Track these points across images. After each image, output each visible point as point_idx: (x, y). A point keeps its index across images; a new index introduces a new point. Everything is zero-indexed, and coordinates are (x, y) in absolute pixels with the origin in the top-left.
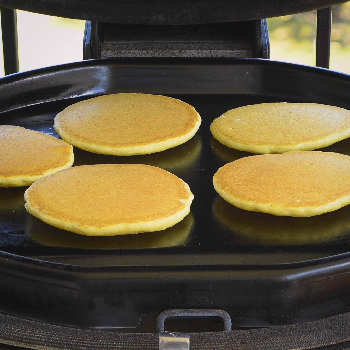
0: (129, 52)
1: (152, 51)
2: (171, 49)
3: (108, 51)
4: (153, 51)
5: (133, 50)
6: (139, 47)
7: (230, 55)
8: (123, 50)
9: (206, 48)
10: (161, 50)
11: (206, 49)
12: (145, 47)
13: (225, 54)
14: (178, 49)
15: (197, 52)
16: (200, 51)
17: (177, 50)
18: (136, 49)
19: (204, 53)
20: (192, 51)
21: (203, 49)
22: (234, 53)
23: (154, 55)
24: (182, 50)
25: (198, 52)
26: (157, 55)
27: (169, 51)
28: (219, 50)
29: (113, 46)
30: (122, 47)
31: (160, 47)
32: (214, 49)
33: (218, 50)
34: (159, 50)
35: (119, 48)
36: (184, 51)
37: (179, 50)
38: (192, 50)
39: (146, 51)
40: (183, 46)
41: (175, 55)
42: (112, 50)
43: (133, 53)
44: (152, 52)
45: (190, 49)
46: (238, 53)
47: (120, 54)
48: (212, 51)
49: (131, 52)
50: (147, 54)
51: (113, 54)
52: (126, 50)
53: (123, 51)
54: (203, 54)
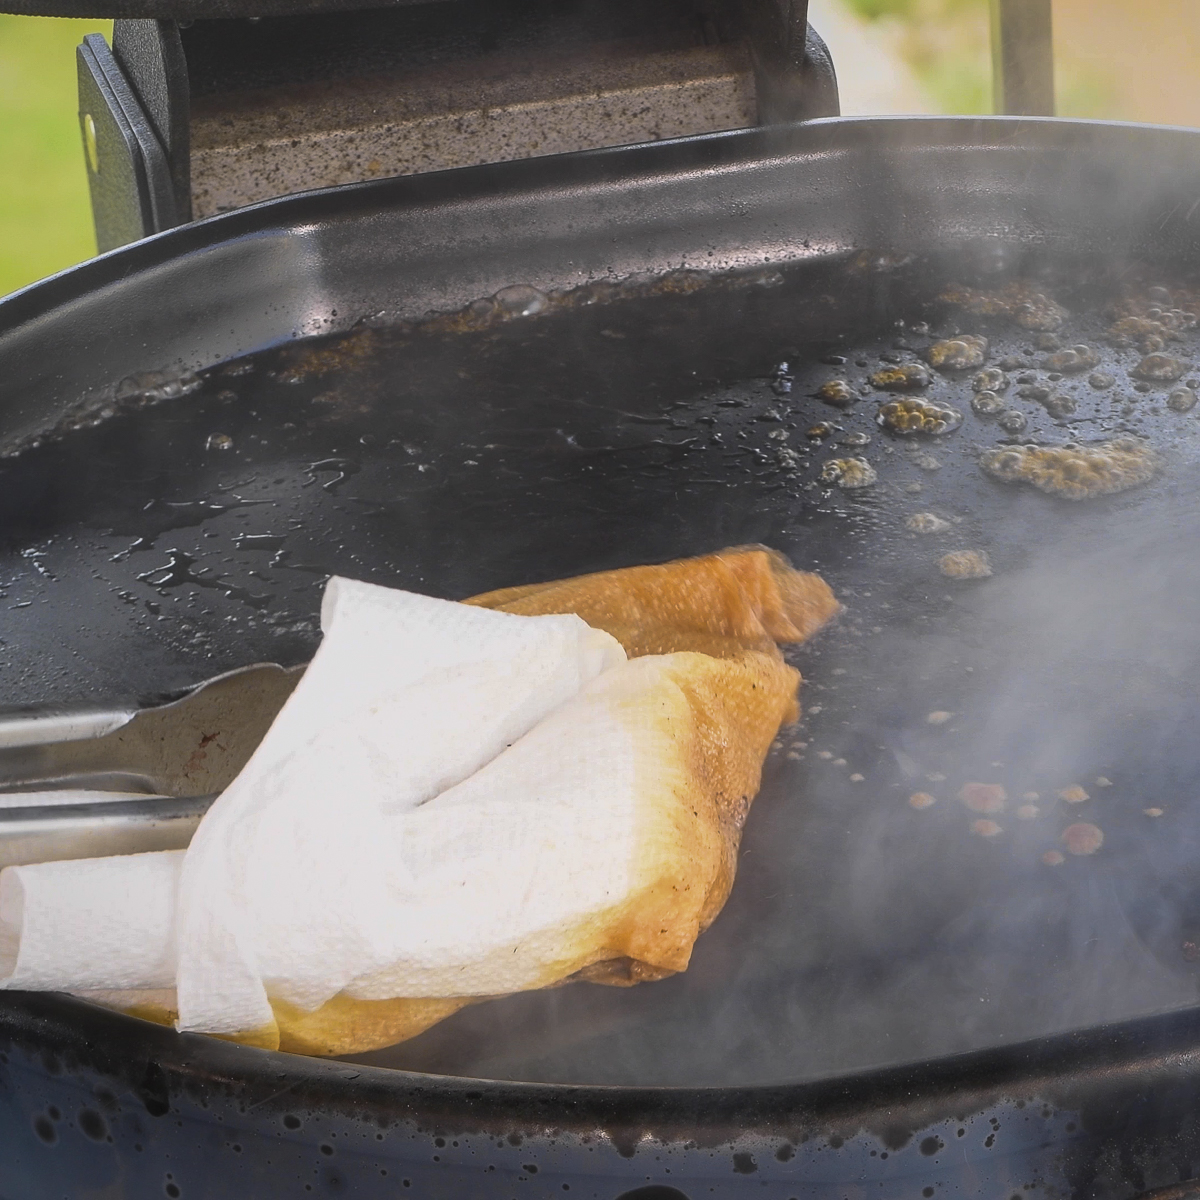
0: (295, 144)
1: (381, 126)
2: (451, 109)
3: (212, 148)
4: (386, 126)
5: (309, 131)
6: (329, 116)
7: (673, 102)
8: (270, 136)
9: (579, 89)
10: (414, 117)
11: (581, 92)
12: (351, 116)
13: (653, 100)
14: (476, 104)
15: (550, 108)
16: (559, 103)
17: (474, 109)
18: (319, 128)
19: (577, 107)
20: (531, 107)
21: (570, 93)
22: (687, 93)
23: (388, 140)
24: (493, 105)
25: (553, 109)
26: (399, 138)
27: (446, 118)
28: (630, 86)
29: (228, 129)
30: (262, 127)
31: (406, 106)
32: (611, 88)
33: (625, 88)
34: (408, 120)
35: (252, 133)
36: (500, 111)
37: (479, 108)
38: (530, 100)
39: (360, 131)
40: (492, 92)
41: (469, 130)
42: (225, 143)
43: (311, 143)
44: (382, 131)
45: (521, 101)
46: (702, 91)
47: (261, 157)
48: (607, 95)
49: (300, 142)
50: (363, 139)
51: (235, 159)
52: (280, 137)
53: (271, 143)
54: (570, 114)
